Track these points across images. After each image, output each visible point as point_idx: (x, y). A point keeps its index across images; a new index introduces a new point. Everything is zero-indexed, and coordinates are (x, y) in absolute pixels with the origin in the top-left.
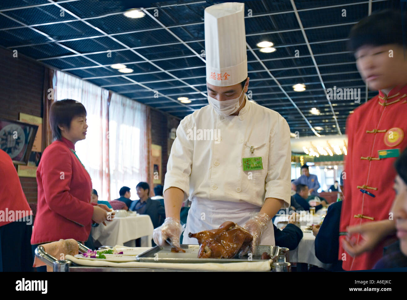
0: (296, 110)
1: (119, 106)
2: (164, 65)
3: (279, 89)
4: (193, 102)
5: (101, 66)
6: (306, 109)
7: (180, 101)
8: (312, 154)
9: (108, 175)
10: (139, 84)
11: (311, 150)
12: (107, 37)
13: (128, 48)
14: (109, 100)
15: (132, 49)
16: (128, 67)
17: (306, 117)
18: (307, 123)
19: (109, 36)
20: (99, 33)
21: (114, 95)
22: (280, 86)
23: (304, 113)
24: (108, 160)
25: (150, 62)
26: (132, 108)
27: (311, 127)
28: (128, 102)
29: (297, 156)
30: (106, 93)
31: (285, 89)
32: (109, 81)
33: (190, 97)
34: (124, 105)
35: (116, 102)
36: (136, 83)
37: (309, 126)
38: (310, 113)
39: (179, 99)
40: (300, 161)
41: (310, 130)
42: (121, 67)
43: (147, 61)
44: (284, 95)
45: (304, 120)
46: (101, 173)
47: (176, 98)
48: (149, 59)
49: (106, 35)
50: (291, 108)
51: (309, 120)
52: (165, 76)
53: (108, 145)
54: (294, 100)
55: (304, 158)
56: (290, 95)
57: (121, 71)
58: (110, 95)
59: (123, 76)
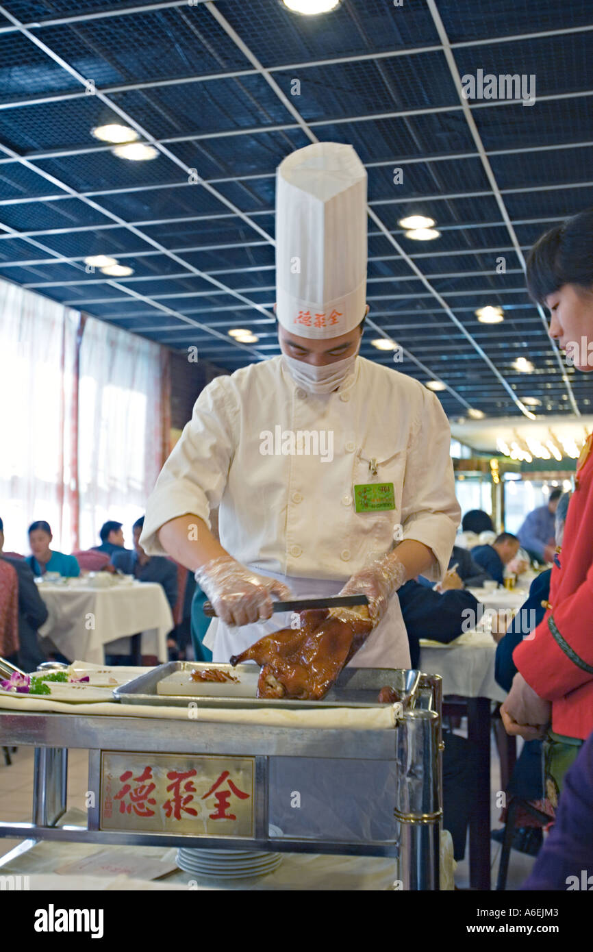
0: (483, 361)
1: (103, 346)
2: (200, 261)
3: (446, 318)
4: (262, 341)
5: (63, 259)
6: (504, 359)
7: (233, 338)
8: (518, 455)
9: (76, 495)
10: (146, 299)
11: (515, 446)
12: (76, 200)
13: (122, 223)
14: (80, 331)
15: (130, 226)
16: (122, 262)
17: (504, 377)
18: (505, 390)
19: (81, 196)
20: (59, 191)
21: (91, 322)
22: (448, 311)
23: (499, 369)
24: (75, 462)
25: (169, 253)
26: (130, 349)
27: (514, 397)
28: (123, 336)
29: (484, 459)
30: (75, 316)
31: (460, 317)
32: (80, 292)
33: (255, 329)
34: (113, 344)
35: (95, 337)
36: (138, 297)
37: (510, 396)
38: (513, 369)
39: (233, 333)
40: (490, 469)
41: (513, 404)
42: (107, 264)
43: (163, 250)
44: (456, 330)
45: (501, 384)
46: (61, 490)
47: (224, 331)
48: (168, 248)
49: (74, 194)
50: (473, 356)
51: (510, 384)
52: (201, 284)
53: (76, 429)
54: (478, 341)
55: (499, 464)
56: (470, 330)
57: (107, 271)
58: (83, 322)
59: (110, 282)
